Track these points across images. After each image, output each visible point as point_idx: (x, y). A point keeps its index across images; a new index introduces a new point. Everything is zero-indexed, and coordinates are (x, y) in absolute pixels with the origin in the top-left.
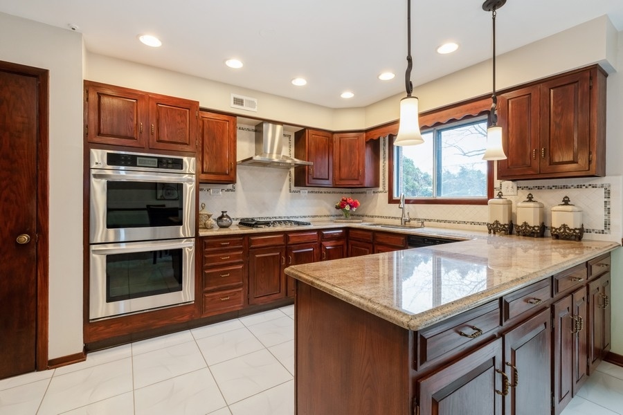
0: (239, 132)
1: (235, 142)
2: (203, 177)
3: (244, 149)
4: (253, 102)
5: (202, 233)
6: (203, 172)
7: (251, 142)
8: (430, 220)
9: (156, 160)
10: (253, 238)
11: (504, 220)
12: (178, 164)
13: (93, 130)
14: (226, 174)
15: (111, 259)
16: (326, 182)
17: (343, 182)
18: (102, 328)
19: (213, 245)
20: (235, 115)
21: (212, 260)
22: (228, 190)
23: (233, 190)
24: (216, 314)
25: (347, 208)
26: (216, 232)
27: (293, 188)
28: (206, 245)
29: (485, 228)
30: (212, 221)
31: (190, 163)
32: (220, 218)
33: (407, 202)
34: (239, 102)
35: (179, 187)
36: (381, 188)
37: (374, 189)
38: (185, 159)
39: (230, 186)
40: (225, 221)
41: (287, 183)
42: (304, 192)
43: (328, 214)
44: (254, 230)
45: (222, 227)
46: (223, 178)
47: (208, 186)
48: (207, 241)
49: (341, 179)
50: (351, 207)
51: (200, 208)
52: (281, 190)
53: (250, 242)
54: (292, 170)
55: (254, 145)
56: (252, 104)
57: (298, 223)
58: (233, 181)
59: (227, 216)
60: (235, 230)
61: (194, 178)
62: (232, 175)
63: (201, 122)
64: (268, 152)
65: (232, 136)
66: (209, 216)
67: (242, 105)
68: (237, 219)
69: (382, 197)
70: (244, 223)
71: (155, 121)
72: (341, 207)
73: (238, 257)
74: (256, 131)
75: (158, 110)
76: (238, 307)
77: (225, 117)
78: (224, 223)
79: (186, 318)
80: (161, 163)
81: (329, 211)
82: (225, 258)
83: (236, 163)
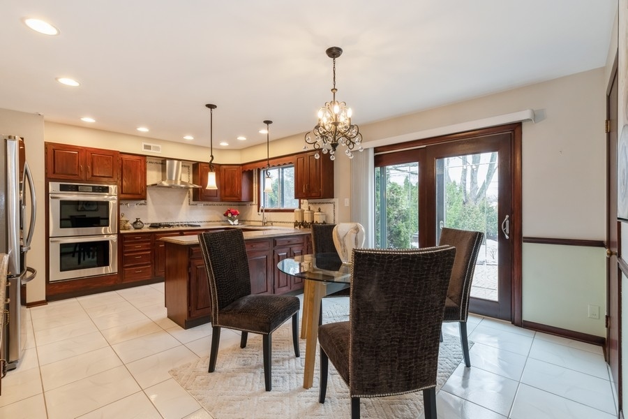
0: (148, 165)
1: (145, 173)
2: (123, 196)
3: (153, 177)
4: (158, 147)
5: (122, 232)
6: (122, 193)
7: (158, 171)
8: (276, 222)
9: (91, 188)
10: (157, 235)
11: (299, 221)
12: (106, 190)
13: (51, 171)
14: (139, 194)
15: (62, 246)
16: (216, 198)
17: (227, 198)
18: (57, 287)
19: (130, 239)
20: (145, 156)
21: (129, 248)
22: (141, 204)
23: (145, 204)
24: (132, 281)
25: (230, 215)
26: (133, 231)
27: (192, 202)
28: (125, 239)
29: (293, 225)
30: (129, 224)
31: (113, 188)
32: (135, 223)
33: (266, 211)
34: (148, 147)
35: (106, 204)
36: (254, 203)
37: (250, 203)
38: (110, 186)
39: (143, 202)
40: (139, 225)
41: (186, 199)
42: (201, 205)
43: (220, 219)
44: (159, 230)
45: (136, 228)
46: (137, 197)
47: (127, 202)
48: (125, 236)
49: (226, 196)
50: (232, 215)
51: (121, 216)
52: (182, 204)
53: (156, 237)
54: (191, 190)
55: (161, 173)
56: (157, 149)
57: (191, 226)
58: (145, 198)
59: (140, 221)
60: (146, 229)
61: (116, 198)
62: (143, 194)
63: (120, 162)
64: (174, 179)
65: (143, 170)
66: (127, 221)
67: (150, 149)
68: (148, 224)
69: (255, 208)
70: (153, 226)
71: (90, 164)
72: (226, 215)
73: (147, 246)
74: (162, 164)
75: (92, 157)
76: (148, 277)
77: (138, 158)
78: (138, 226)
79: (112, 283)
80: (95, 190)
81: (221, 217)
82: (139, 246)
83: (146, 186)
